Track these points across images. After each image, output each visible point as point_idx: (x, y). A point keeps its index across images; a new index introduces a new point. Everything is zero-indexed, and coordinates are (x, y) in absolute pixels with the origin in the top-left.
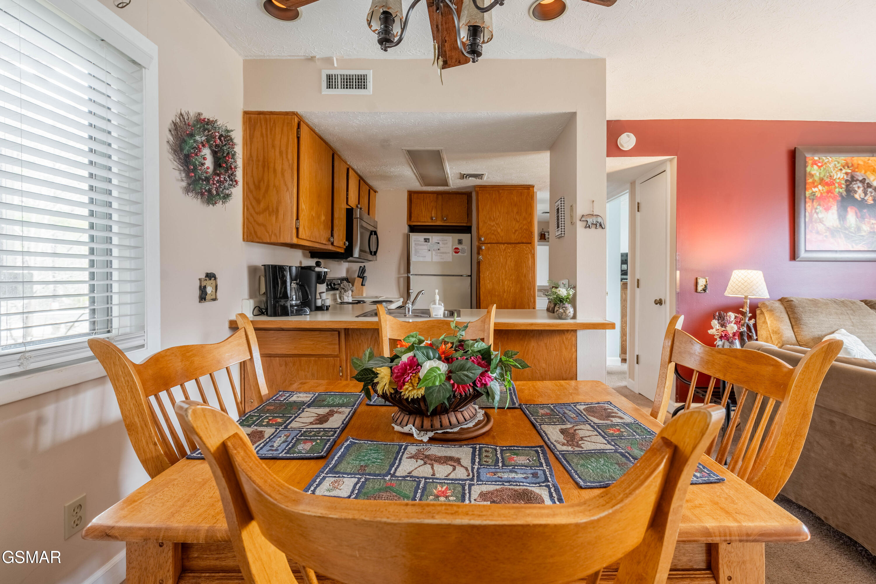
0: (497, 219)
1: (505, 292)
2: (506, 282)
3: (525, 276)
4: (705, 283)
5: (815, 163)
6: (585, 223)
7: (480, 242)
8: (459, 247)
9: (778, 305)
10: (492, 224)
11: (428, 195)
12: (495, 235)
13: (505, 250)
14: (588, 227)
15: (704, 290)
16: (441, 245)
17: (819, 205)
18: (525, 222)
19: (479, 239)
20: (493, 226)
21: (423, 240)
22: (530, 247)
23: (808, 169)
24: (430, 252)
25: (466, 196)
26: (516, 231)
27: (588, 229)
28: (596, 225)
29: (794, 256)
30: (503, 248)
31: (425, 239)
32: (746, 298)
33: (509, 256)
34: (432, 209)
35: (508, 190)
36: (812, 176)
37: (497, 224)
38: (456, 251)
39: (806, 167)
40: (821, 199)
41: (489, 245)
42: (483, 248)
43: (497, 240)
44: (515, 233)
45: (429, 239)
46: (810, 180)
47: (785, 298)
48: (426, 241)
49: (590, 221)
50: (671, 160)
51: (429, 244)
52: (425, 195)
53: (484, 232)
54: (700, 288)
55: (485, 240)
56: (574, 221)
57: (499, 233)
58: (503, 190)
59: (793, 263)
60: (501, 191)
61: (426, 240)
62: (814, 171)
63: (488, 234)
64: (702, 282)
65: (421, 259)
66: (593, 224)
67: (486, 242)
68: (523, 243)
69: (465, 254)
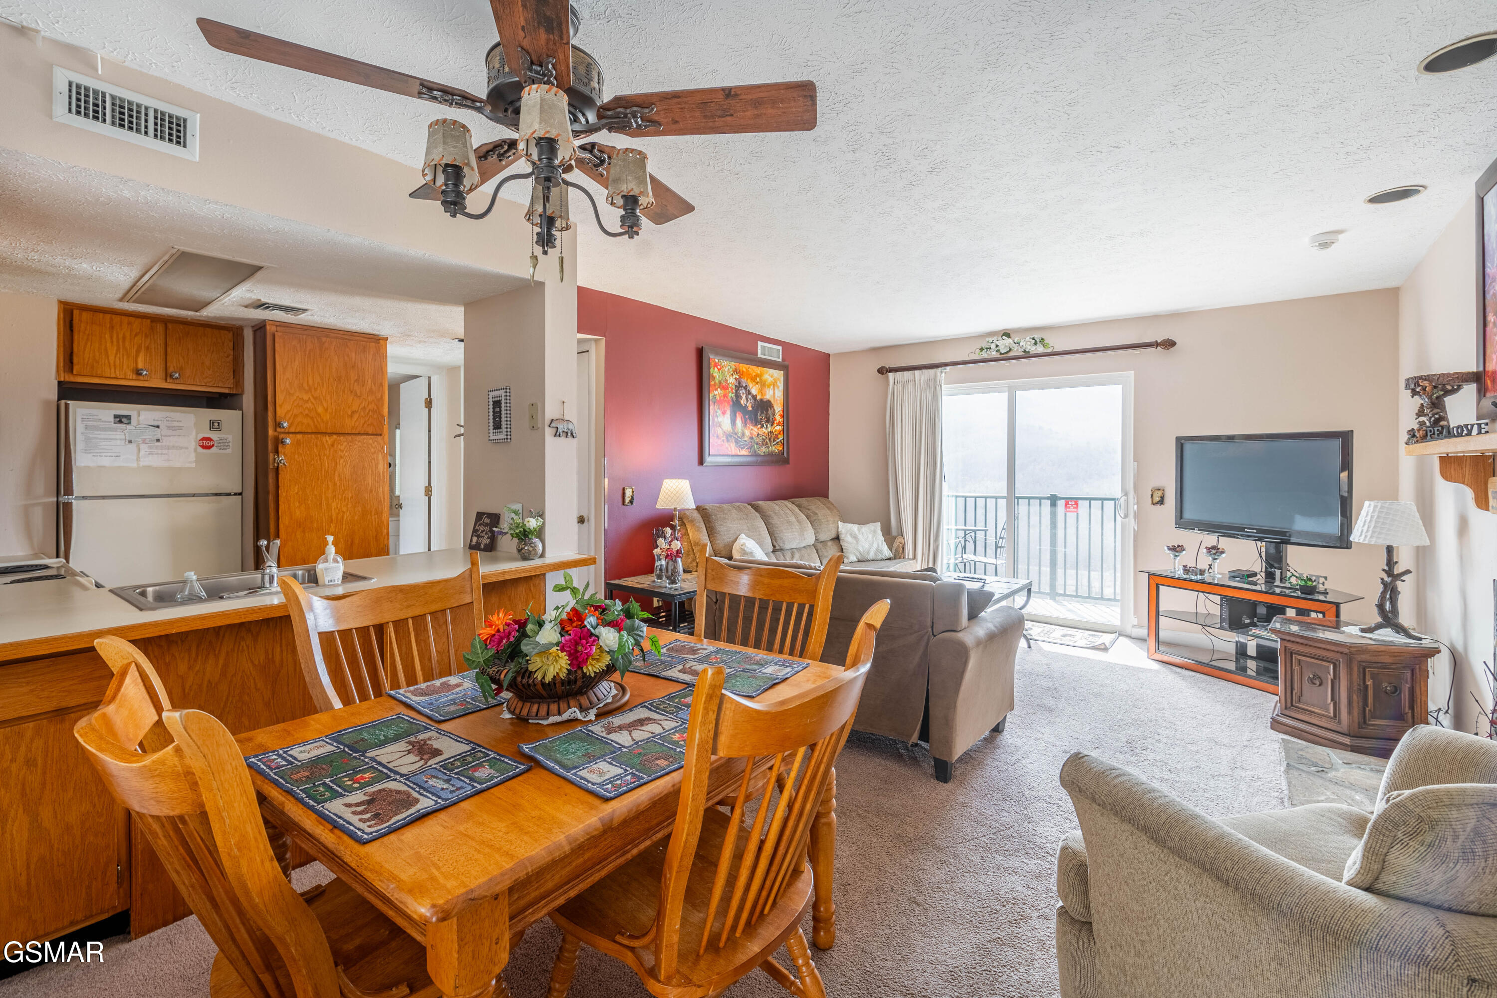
0: (316, 390)
1: (332, 521)
2: (334, 504)
3: (371, 491)
4: (631, 494)
5: (716, 366)
6: (555, 430)
7: (279, 430)
8: (214, 436)
9: (696, 515)
10: (306, 397)
11: (125, 319)
12: (312, 418)
13: (333, 445)
14: (557, 434)
15: (631, 502)
16: (163, 430)
17: (719, 408)
18: (370, 398)
19: (278, 425)
20: (307, 402)
21: (112, 419)
22: (381, 442)
23: (711, 370)
24: (133, 447)
25: (230, 335)
26: (354, 412)
27: (558, 438)
28: (567, 433)
29: (701, 462)
30: (330, 442)
31: (116, 416)
32: (675, 509)
33: (341, 457)
34: (138, 352)
35: (337, 338)
36: (714, 378)
37: (315, 398)
38: (206, 444)
39: (710, 368)
40: (720, 402)
41: (299, 436)
42: (288, 441)
43: (316, 427)
44: (351, 416)
45: (129, 417)
46: (712, 383)
47: (700, 507)
48: (121, 422)
49: (561, 427)
50: (596, 341)
51: (129, 427)
52: (117, 319)
53: (288, 412)
54: (627, 500)
55: (290, 427)
56: (540, 425)
57: (319, 415)
58: (327, 336)
59: (701, 467)
60: (324, 339)
61: (120, 419)
62: (715, 372)
63: (296, 416)
64: (629, 493)
65: (106, 462)
66: (563, 432)
67: (292, 430)
68: (367, 434)
69: (229, 451)
